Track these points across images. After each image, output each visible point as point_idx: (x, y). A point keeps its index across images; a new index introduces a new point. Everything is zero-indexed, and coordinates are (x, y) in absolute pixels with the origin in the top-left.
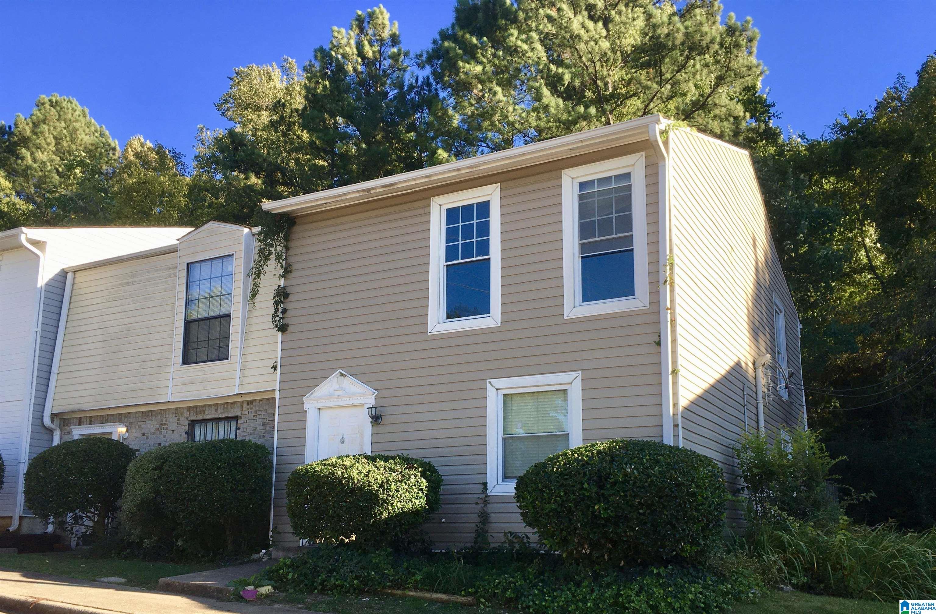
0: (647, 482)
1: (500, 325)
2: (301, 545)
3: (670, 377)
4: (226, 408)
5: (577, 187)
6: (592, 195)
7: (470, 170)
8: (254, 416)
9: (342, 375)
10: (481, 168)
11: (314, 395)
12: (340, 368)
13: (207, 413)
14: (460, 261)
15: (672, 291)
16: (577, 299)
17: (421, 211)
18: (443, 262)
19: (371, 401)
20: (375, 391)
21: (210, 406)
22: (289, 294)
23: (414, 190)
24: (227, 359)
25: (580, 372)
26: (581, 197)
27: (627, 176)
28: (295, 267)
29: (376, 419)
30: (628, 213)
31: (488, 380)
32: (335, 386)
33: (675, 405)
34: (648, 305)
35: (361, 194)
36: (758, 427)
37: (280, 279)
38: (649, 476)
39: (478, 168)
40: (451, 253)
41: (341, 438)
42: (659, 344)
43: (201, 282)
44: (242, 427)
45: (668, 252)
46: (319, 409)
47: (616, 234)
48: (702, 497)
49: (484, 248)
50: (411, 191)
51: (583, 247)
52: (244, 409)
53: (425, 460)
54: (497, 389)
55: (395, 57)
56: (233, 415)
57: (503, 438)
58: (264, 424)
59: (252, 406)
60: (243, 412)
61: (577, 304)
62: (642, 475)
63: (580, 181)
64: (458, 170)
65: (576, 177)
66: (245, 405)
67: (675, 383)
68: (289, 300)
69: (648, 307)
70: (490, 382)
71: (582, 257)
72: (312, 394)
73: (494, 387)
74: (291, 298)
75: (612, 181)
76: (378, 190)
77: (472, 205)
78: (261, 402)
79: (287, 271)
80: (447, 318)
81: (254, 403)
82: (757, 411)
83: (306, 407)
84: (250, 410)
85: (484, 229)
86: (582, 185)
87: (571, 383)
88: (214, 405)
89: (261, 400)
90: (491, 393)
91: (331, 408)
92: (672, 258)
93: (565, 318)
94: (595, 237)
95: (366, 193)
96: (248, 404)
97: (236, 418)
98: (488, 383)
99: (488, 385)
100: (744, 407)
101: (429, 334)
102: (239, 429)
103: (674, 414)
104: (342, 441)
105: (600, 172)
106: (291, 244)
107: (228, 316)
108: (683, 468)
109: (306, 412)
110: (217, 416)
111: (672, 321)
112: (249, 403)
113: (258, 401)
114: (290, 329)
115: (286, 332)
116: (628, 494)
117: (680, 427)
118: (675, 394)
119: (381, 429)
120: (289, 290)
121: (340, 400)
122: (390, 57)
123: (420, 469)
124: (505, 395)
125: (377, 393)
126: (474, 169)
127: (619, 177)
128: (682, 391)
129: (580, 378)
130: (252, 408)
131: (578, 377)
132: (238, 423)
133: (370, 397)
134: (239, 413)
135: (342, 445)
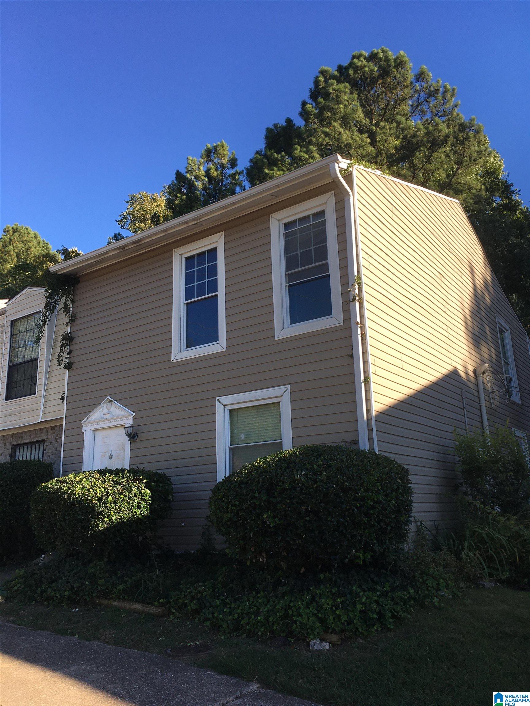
0: (313, 488)
1: (225, 350)
3: (363, 385)
4: (37, 434)
5: (282, 227)
6: (295, 233)
9: (110, 401)
11: (90, 419)
12: (108, 396)
13: (24, 438)
14: (196, 299)
15: (361, 307)
16: (285, 321)
17: (165, 262)
18: (183, 301)
19: (129, 422)
20: (133, 413)
21: (26, 432)
22: (73, 338)
23: (161, 245)
24: (35, 393)
25: (289, 386)
26: (286, 235)
27: (321, 214)
28: (78, 316)
29: (133, 436)
30: (324, 244)
31: (217, 398)
32: (105, 411)
33: (369, 411)
34: (342, 322)
35: (118, 251)
36: (483, 426)
37: (67, 326)
38: (315, 481)
40: (189, 294)
41: (109, 454)
42: (352, 356)
43: (20, 335)
44: (47, 448)
45: (356, 273)
46: (95, 431)
47: (315, 263)
48: (373, 500)
49: (214, 286)
50: (159, 246)
51: (290, 277)
52: (49, 434)
53: (158, 472)
54: (224, 406)
55: (233, 176)
56: (42, 439)
57: (230, 448)
59: (54, 431)
60: (48, 436)
61: (285, 326)
62: (309, 480)
63: (285, 222)
65: (282, 219)
66: (50, 430)
67: (367, 391)
68: (73, 342)
69: (342, 324)
70: (218, 400)
71: (289, 286)
72: (88, 418)
73: (221, 403)
74: (75, 341)
75: (310, 218)
76: (130, 247)
77: (205, 252)
79: (73, 320)
80: (187, 347)
81: (56, 428)
82: (481, 413)
83: (84, 430)
84: (53, 435)
85: (214, 270)
86: (287, 226)
87: (281, 396)
88: (29, 431)
90: (219, 408)
91: (103, 429)
92: (360, 278)
93: (276, 339)
94: (298, 268)
95: (121, 250)
96: (52, 430)
97: (43, 441)
98: (216, 400)
99: (217, 402)
100: (464, 409)
101: (172, 362)
102: (45, 450)
103: (368, 419)
104: (111, 458)
105: (300, 213)
106: (77, 298)
107: (37, 359)
108: (353, 472)
109: (83, 433)
110: (30, 441)
111: (362, 335)
114: (75, 366)
115: (71, 369)
116: (295, 501)
117: (374, 430)
118: (368, 400)
119: (136, 445)
120: (73, 335)
121: (108, 422)
122: (229, 176)
123: (145, 481)
124: (231, 411)
127: (315, 215)
128: (374, 397)
129: (289, 391)
130: (54, 433)
131: (287, 390)
132: (45, 445)
133: (129, 418)
134: (45, 438)
135: (110, 460)
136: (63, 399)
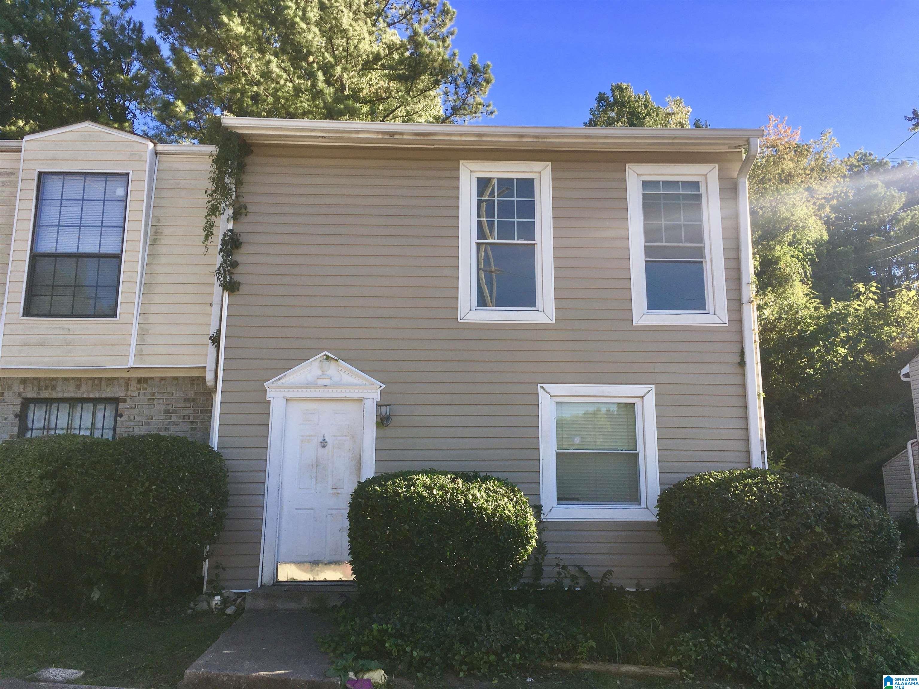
1: (554, 322)
2: (259, 586)
3: (757, 401)
4: (97, 385)
5: (641, 185)
6: (657, 196)
7: (535, 140)
8: (149, 399)
9: (328, 358)
10: (549, 140)
11: (283, 381)
12: (326, 350)
13: (59, 389)
14: (496, 241)
16: (643, 305)
17: (447, 174)
18: (473, 238)
19: (374, 396)
20: (382, 385)
21: (66, 379)
22: (241, 243)
23: (436, 146)
24: (114, 315)
25: (653, 386)
26: (645, 197)
27: (696, 184)
28: (250, 208)
29: (384, 419)
30: (697, 223)
31: (539, 385)
32: (317, 372)
33: (761, 430)
34: (727, 322)
35: (380, 136)
39: (545, 140)
40: (484, 230)
41: (321, 439)
42: (742, 365)
43: (63, 202)
44: (127, 413)
46: (289, 400)
47: (685, 243)
49: (527, 231)
50: (433, 147)
51: (648, 251)
52: (131, 388)
54: (551, 396)
56: (109, 395)
57: (557, 453)
58: (167, 412)
59: (145, 386)
60: (129, 393)
61: (643, 310)
63: (644, 179)
64: (522, 136)
65: (641, 175)
66: (134, 383)
67: (760, 408)
68: (241, 251)
69: (727, 325)
70: (542, 387)
71: (648, 261)
72: (280, 379)
73: (548, 393)
74: (244, 249)
75: (679, 186)
76: (405, 137)
77: (512, 180)
78: (163, 382)
79: (240, 213)
80: (478, 305)
81: (151, 383)
83: (270, 395)
84: (142, 391)
85: (528, 209)
86: (646, 184)
87: (642, 397)
88: (73, 378)
89: (162, 379)
90: (543, 399)
91: (308, 399)
93: (634, 324)
94: (662, 242)
95: (387, 137)
97: (115, 401)
98: (539, 387)
99: (541, 390)
101: (460, 321)
102: (121, 416)
103: (761, 440)
104: (324, 444)
105: (667, 175)
106: (247, 178)
107: (117, 257)
109: (269, 402)
110: (79, 395)
111: (755, 342)
112: (139, 381)
113: (158, 380)
114: (243, 289)
115: (237, 293)
117: (765, 453)
118: (761, 419)
119: (389, 432)
120: (243, 238)
121: (326, 390)
124: (559, 403)
125: (383, 386)
126: (540, 140)
127: (686, 184)
129: (653, 392)
130: (146, 389)
131: (650, 391)
132: (119, 407)
133: (374, 391)
134: (121, 394)
135: (321, 450)
136: (215, 340)
